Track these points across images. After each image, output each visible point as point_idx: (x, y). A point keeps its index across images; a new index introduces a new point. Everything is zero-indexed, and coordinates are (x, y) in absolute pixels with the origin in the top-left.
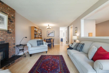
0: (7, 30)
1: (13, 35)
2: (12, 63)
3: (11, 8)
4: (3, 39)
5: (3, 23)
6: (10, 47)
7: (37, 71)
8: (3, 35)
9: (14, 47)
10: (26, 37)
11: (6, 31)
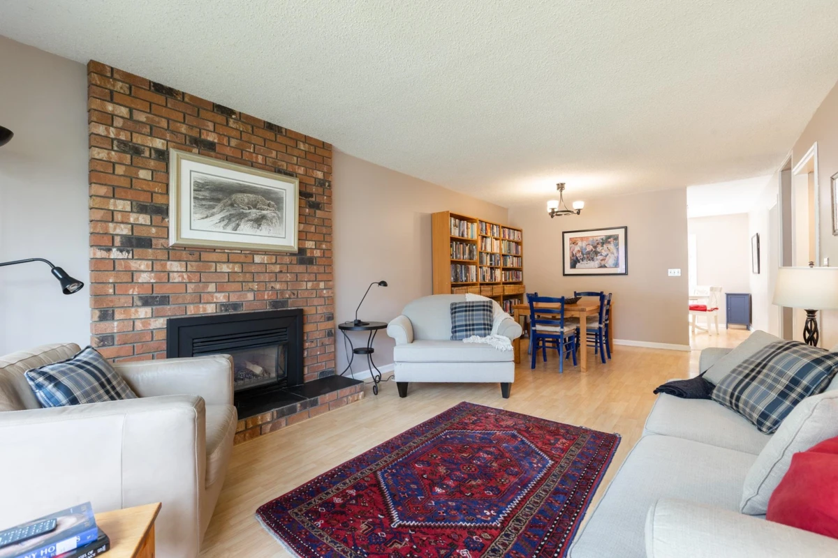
0: (296, 249)
1: (322, 270)
2: (304, 407)
3: (311, 138)
4: (282, 292)
5: (280, 219)
6: (308, 328)
7: (379, 473)
8: (281, 272)
9: (331, 334)
10: (383, 284)
11: (292, 254)
